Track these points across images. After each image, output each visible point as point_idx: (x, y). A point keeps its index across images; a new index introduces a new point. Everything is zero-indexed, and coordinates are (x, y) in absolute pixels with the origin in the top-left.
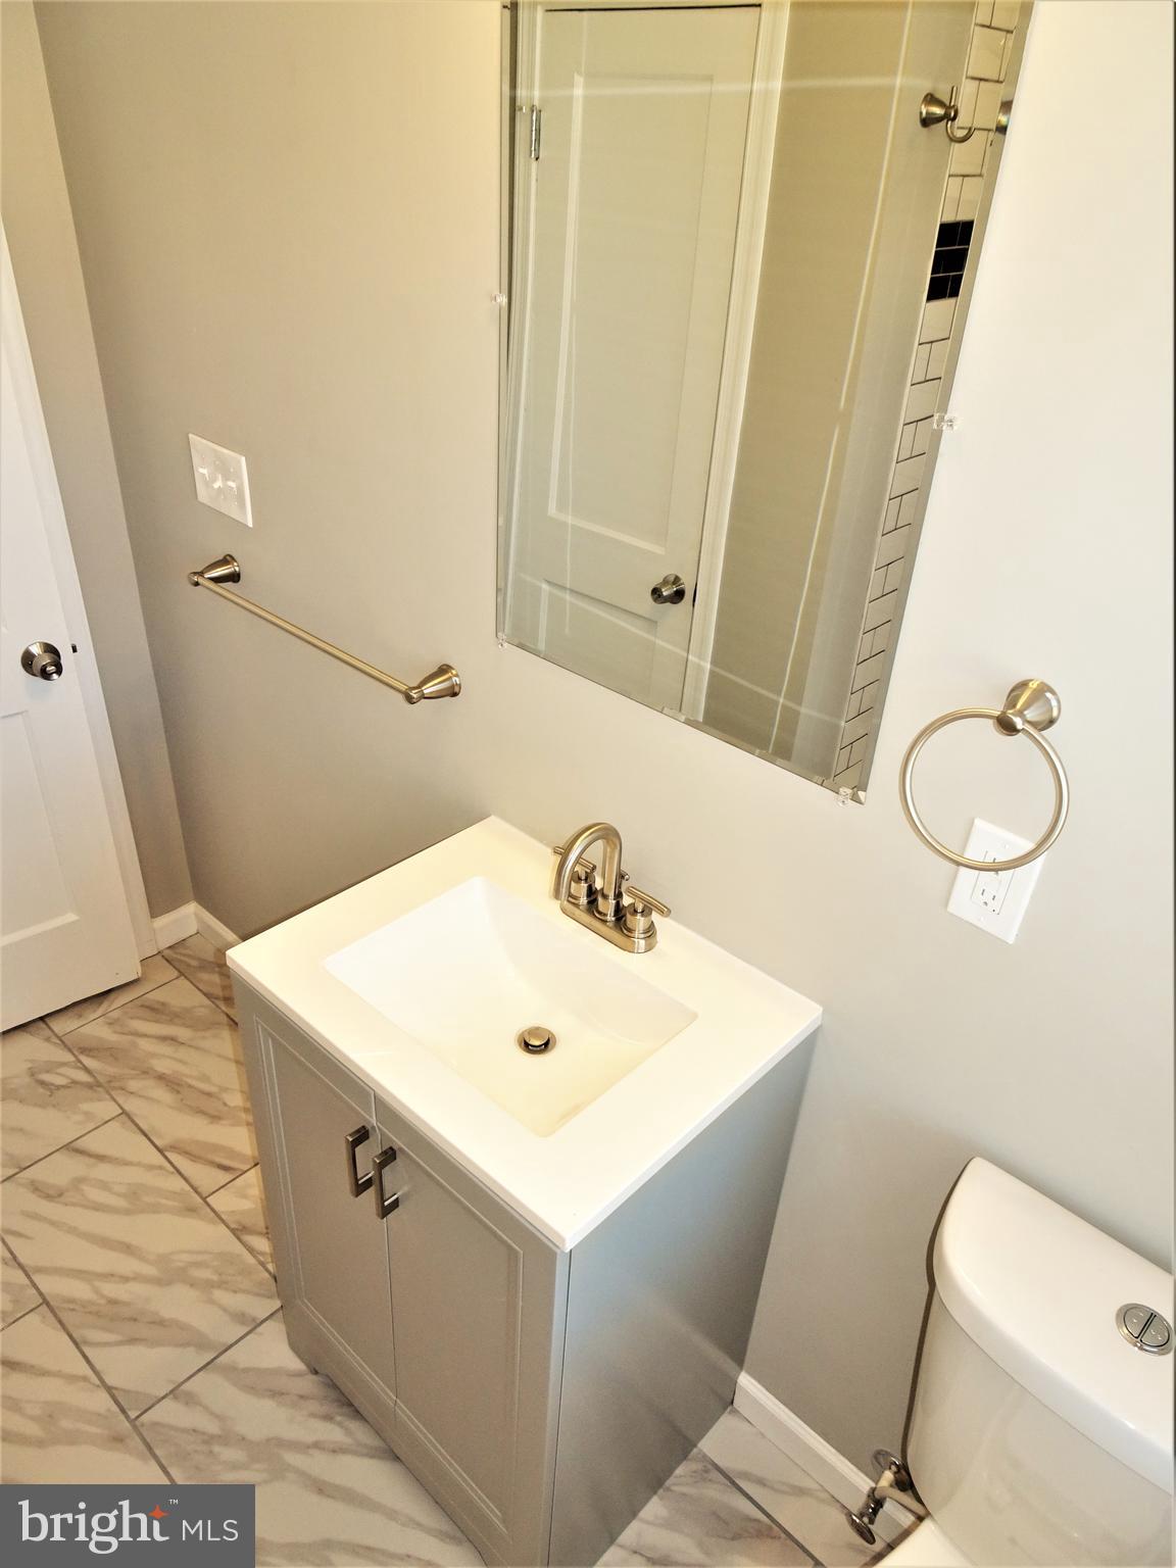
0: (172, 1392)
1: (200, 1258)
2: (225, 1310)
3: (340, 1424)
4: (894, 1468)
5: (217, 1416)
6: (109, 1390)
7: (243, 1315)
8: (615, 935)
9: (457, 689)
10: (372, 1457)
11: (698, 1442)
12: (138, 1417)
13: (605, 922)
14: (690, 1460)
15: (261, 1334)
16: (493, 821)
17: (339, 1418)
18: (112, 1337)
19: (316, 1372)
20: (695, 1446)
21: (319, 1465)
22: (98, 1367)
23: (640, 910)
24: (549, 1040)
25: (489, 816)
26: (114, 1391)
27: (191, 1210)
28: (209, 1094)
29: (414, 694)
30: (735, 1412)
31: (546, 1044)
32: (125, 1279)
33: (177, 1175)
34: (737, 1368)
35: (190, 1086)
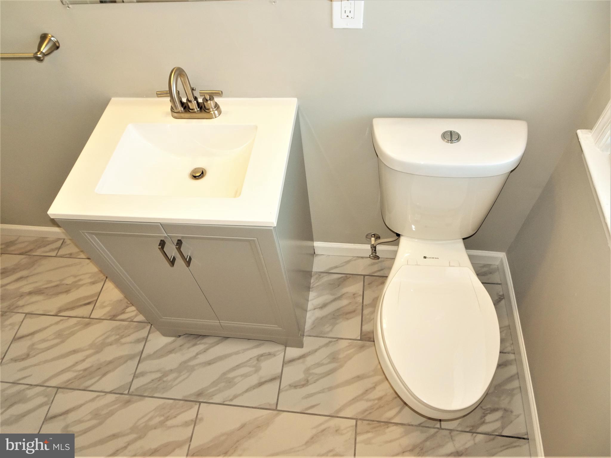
0: (134, 377)
1: (106, 335)
2: (131, 343)
3: (200, 344)
4: (373, 236)
5: (157, 371)
6: (111, 392)
7: (138, 340)
8: (203, 115)
9: (57, 44)
10: (218, 344)
11: (312, 270)
12: (129, 391)
13: (195, 112)
14: (313, 276)
15: (150, 340)
16: (114, 100)
17: (198, 342)
18: (97, 378)
19: (180, 336)
20: (312, 271)
21: (202, 358)
22: (100, 390)
23: (208, 99)
24: (202, 171)
25: (111, 98)
26: (114, 391)
27: (87, 325)
28: (57, 286)
29: (39, 55)
30: (317, 255)
31: (202, 173)
32: (84, 360)
33: (70, 318)
34: (312, 242)
35: (46, 288)
